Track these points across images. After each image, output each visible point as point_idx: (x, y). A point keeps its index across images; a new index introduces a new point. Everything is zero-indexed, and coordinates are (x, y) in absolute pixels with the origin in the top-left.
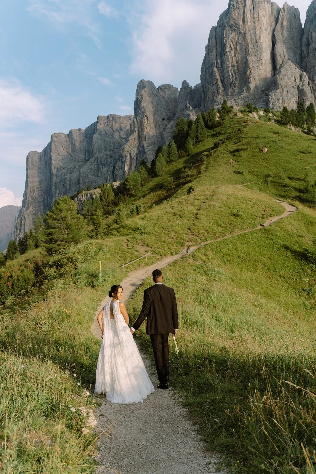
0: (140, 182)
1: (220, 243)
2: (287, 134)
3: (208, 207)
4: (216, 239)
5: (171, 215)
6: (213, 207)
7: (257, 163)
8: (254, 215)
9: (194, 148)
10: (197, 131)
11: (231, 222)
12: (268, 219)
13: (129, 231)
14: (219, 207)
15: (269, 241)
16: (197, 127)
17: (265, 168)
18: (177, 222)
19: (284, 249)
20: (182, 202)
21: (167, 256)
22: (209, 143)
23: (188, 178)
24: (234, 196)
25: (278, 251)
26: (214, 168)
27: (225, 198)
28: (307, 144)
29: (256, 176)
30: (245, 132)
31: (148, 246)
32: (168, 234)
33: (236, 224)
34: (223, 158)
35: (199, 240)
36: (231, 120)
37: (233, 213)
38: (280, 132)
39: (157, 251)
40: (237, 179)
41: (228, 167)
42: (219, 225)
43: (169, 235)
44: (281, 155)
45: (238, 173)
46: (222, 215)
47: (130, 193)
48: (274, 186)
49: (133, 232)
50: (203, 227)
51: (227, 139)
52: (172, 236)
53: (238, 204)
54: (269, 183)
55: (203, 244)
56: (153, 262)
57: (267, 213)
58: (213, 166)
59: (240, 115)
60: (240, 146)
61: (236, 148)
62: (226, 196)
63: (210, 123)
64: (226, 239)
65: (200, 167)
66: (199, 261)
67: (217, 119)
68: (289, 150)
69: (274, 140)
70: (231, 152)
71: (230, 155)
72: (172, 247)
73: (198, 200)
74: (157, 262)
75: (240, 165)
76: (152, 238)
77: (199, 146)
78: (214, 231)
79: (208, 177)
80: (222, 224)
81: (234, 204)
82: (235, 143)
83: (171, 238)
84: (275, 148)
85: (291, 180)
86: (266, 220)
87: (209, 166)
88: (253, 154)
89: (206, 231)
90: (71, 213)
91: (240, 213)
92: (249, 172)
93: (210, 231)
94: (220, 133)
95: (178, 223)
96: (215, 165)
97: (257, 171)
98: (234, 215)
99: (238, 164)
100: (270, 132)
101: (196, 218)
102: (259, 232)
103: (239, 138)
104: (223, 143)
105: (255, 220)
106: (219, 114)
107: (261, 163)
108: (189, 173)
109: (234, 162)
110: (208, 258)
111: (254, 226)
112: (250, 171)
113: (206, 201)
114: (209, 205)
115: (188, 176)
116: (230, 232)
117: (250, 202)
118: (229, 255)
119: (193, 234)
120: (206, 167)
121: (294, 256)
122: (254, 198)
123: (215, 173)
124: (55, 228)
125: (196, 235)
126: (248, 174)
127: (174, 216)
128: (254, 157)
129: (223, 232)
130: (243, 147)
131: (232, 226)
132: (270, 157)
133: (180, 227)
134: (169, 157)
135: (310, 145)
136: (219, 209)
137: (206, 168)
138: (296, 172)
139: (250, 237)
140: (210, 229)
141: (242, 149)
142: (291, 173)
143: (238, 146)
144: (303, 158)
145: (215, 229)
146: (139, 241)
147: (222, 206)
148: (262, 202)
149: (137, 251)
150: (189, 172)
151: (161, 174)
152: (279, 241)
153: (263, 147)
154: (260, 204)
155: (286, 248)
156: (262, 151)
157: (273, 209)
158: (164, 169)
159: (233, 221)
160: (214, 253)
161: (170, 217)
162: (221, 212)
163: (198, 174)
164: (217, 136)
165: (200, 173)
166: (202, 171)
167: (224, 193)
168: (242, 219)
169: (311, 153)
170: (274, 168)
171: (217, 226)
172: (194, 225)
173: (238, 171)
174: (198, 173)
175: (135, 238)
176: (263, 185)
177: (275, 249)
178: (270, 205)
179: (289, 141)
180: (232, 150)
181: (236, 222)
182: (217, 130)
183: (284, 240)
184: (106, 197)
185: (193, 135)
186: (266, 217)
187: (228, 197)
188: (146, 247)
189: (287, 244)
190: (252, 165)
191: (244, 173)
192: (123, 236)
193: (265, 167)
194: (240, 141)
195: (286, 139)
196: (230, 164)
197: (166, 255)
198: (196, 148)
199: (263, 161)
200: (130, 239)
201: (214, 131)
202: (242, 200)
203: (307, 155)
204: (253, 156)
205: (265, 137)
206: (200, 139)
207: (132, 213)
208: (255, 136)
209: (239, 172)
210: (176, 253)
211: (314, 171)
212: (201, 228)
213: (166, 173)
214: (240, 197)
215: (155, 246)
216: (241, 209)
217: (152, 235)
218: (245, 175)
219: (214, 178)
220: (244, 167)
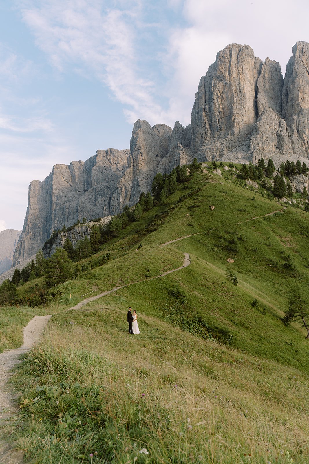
0: (121, 226)
2: (233, 194)
4: (133, 283)
7: (205, 218)
8: (158, 269)
9: (166, 198)
10: (170, 185)
12: (167, 272)
15: (159, 284)
16: (170, 182)
22: (178, 195)
23: (155, 227)
26: (174, 220)
28: (245, 203)
29: (203, 228)
30: (202, 191)
31: (97, 286)
34: (182, 212)
35: (124, 283)
36: (198, 176)
38: (227, 192)
39: (101, 289)
40: (188, 230)
41: (184, 220)
42: (137, 275)
43: (110, 280)
44: (223, 212)
45: (190, 225)
47: (113, 234)
48: (213, 237)
49: (93, 277)
50: (128, 276)
51: (188, 196)
53: (153, 263)
56: (97, 295)
57: (168, 268)
59: (205, 171)
60: (196, 202)
61: (193, 204)
63: (181, 178)
64: (136, 284)
65: (165, 218)
66: (118, 294)
67: (188, 174)
68: (230, 208)
69: (221, 199)
70: (189, 208)
71: (187, 210)
72: (108, 287)
74: (99, 294)
75: (193, 219)
77: (170, 197)
78: (133, 279)
79: (168, 228)
81: (150, 263)
82: (194, 200)
83: (110, 282)
84: (221, 206)
85: (226, 233)
86: (165, 272)
87: (171, 218)
88: (204, 210)
90: (63, 258)
92: (199, 225)
94: (187, 188)
95: (117, 273)
96: (175, 218)
97: (204, 224)
100: (221, 192)
102: (156, 279)
103: (198, 195)
104: (185, 198)
105: (157, 272)
106: (190, 170)
107: (208, 218)
108: (157, 222)
109: (189, 216)
111: (156, 276)
112: (200, 224)
115: (155, 224)
117: (160, 261)
118: (134, 292)
119: (122, 280)
121: (168, 293)
123: (173, 225)
124: (52, 268)
126: (198, 227)
128: (204, 213)
129: (138, 279)
130: (197, 204)
132: (215, 214)
133: (117, 276)
134: (146, 206)
135: (247, 204)
136: (141, 265)
137: (169, 220)
138: (231, 227)
139: (150, 282)
141: (197, 206)
142: (227, 228)
143: (194, 203)
144: (240, 216)
146: (94, 283)
147: (144, 264)
149: (91, 288)
151: (139, 219)
152: (164, 285)
153: (212, 205)
155: (166, 289)
156: (211, 208)
158: (141, 215)
160: (127, 291)
162: (141, 267)
163: (163, 224)
164: (185, 190)
165: (164, 223)
166: (166, 223)
169: (246, 211)
170: (216, 222)
175: (93, 281)
179: (233, 200)
180: (190, 206)
182: (186, 184)
184: (94, 237)
185: (166, 189)
189: (168, 286)
190: (202, 219)
192: (88, 279)
193: (211, 221)
194: (197, 199)
195: (231, 198)
196: (186, 217)
197: (104, 291)
198: (168, 199)
199: (210, 216)
200: (90, 282)
201: (183, 185)
203: (243, 213)
205: (215, 197)
206: (171, 191)
207: (104, 259)
208: (208, 195)
210: (110, 290)
211: (244, 226)
213: (143, 219)
214: (156, 258)
215: (101, 286)
216: (152, 266)
217: (101, 280)
218: (195, 227)
219: (171, 230)
220: (196, 221)
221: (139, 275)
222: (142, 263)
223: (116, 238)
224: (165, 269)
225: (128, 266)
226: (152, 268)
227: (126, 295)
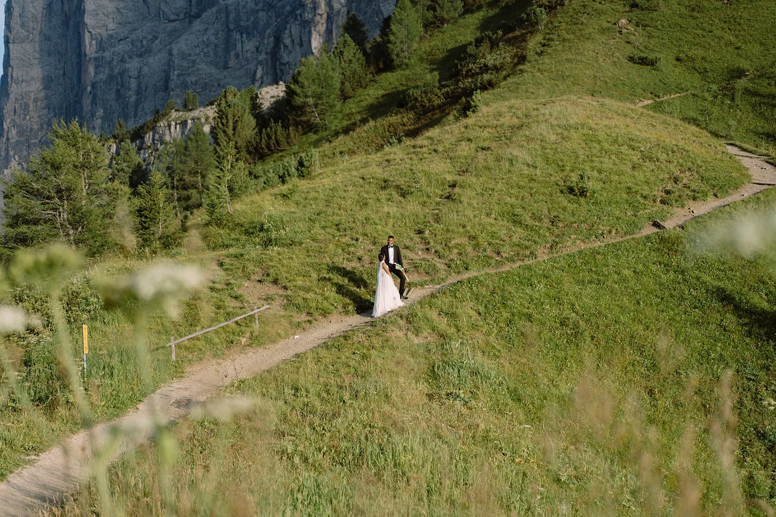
0: (338, 85)
1: (507, 278)
3: (491, 163)
4: (499, 264)
5: (373, 188)
6: (507, 164)
7: (705, 34)
8: (636, 192)
11: (556, 214)
12: (683, 206)
13: (233, 236)
14: (528, 165)
15: (672, 275)
17: (730, 49)
18: (386, 209)
19: (716, 304)
20: (421, 147)
21: (330, 317)
23: (486, 77)
24: (585, 131)
25: (695, 307)
26: (567, 44)
27: (553, 138)
29: (700, 73)
31: (275, 282)
32: (349, 245)
33: (572, 219)
34: (599, 13)
35: (443, 267)
37: (568, 184)
39: (299, 301)
40: (638, 80)
41: (612, 42)
42: (516, 221)
43: (352, 249)
45: (643, 61)
46: (531, 188)
47: (304, 118)
48: (754, 106)
49: (244, 238)
50: (464, 227)
52: (360, 253)
53: (590, 158)
54: (738, 95)
55: (453, 279)
56: (279, 335)
57: (685, 186)
58: (564, 40)
62: (560, 131)
64: (529, 268)
65: (525, 41)
66: (425, 334)
71: (621, 6)
73: (469, 140)
74: (295, 334)
75: (650, 36)
76: (294, 257)
78: (497, 241)
79: (546, 74)
80: (528, 218)
81: (577, 157)
83: (356, 260)
86: (675, 209)
87: (552, 40)
89: (473, 238)
90: (90, 177)
91: (590, 185)
92: (678, 59)
93: (483, 239)
95: (389, 213)
96: (572, 37)
97: (703, 58)
98: (571, 190)
99: (645, 33)
101: (448, 198)
102: (640, 247)
105: (636, 209)
107: (718, 33)
108: (490, 59)
109: (631, 28)
110: (456, 327)
111: (634, 226)
112: (682, 55)
113: (493, 145)
114: (498, 159)
115: (485, 69)
116: (548, 245)
117: (631, 151)
118: (529, 318)
119: (428, 249)
120: (543, 41)
121: (745, 325)
122: (647, 140)
123: (569, 61)
124: (36, 222)
125: (436, 251)
126: (676, 67)
127: (383, 188)
128: (695, 14)
129: (526, 243)
131: (560, 224)
132: (745, 15)
133: (390, 226)
134: (435, 10)
136: (526, 171)
137: (544, 45)
139: (612, 261)
140: (484, 235)
145: (503, 233)
146: (251, 267)
147: (540, 162)
148: (673, 152)
149: (236, 298)
150: (489, 57)
151: (406, 61)
152: (706, 278)
154: (663, 157)
155: (722, 300)
157: (707, 175)
158: (415, 46)
159: (564, 209)
160: (482, 309)
161: (367, 192)
162: (532, 180)
163: (517, 64)
165: (522, 59)
166: (531, 55)
167: (555, 123)
168: (596, 203)
170: (756, 49)
171: (510, 225)
172: (437, 220)
173: (644, 55)
174: (516, 60)
175: (242, 255)
176: (718, 102)
177: (687, 303)
178: (699, 162)
181: (573, 215)
183: (722, 275)
184: (230, 132)
186: (676, 201)
187: (566, 133)
188: (271, 285)
189: (730, 287)
190: (691, 39)
191: (661, 64)
192: (214, 249)
193: (729, 44)
196: (620, 32)
197: (325, 313)
199: (726, 26)
200: (227, 261)
202: (606, 146)
204: (693, 10)
209: (646, 58)
212: (456, 230)
213: (421, 60)
214: (602, 136)
215: (300, 282)
216: (595, 173)
217: (296, 249)
218: (664, 69)
219: (563, 78)
220: (664, 45)
221: (530, 222)
222: (529, 159)
223: (315, 133)
224: (668, 192)
225: (449, 178)
226: (598, 186)
227: (480, 337)
